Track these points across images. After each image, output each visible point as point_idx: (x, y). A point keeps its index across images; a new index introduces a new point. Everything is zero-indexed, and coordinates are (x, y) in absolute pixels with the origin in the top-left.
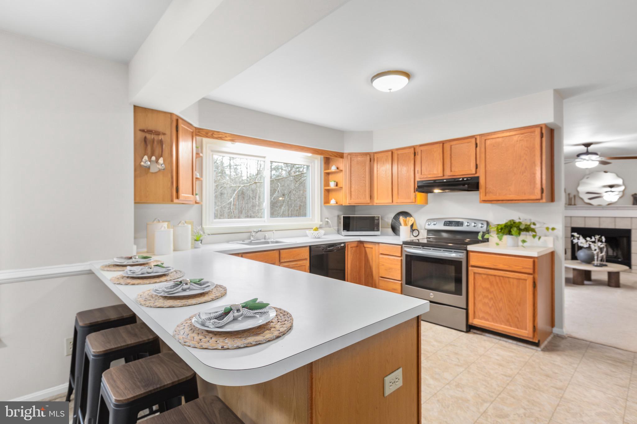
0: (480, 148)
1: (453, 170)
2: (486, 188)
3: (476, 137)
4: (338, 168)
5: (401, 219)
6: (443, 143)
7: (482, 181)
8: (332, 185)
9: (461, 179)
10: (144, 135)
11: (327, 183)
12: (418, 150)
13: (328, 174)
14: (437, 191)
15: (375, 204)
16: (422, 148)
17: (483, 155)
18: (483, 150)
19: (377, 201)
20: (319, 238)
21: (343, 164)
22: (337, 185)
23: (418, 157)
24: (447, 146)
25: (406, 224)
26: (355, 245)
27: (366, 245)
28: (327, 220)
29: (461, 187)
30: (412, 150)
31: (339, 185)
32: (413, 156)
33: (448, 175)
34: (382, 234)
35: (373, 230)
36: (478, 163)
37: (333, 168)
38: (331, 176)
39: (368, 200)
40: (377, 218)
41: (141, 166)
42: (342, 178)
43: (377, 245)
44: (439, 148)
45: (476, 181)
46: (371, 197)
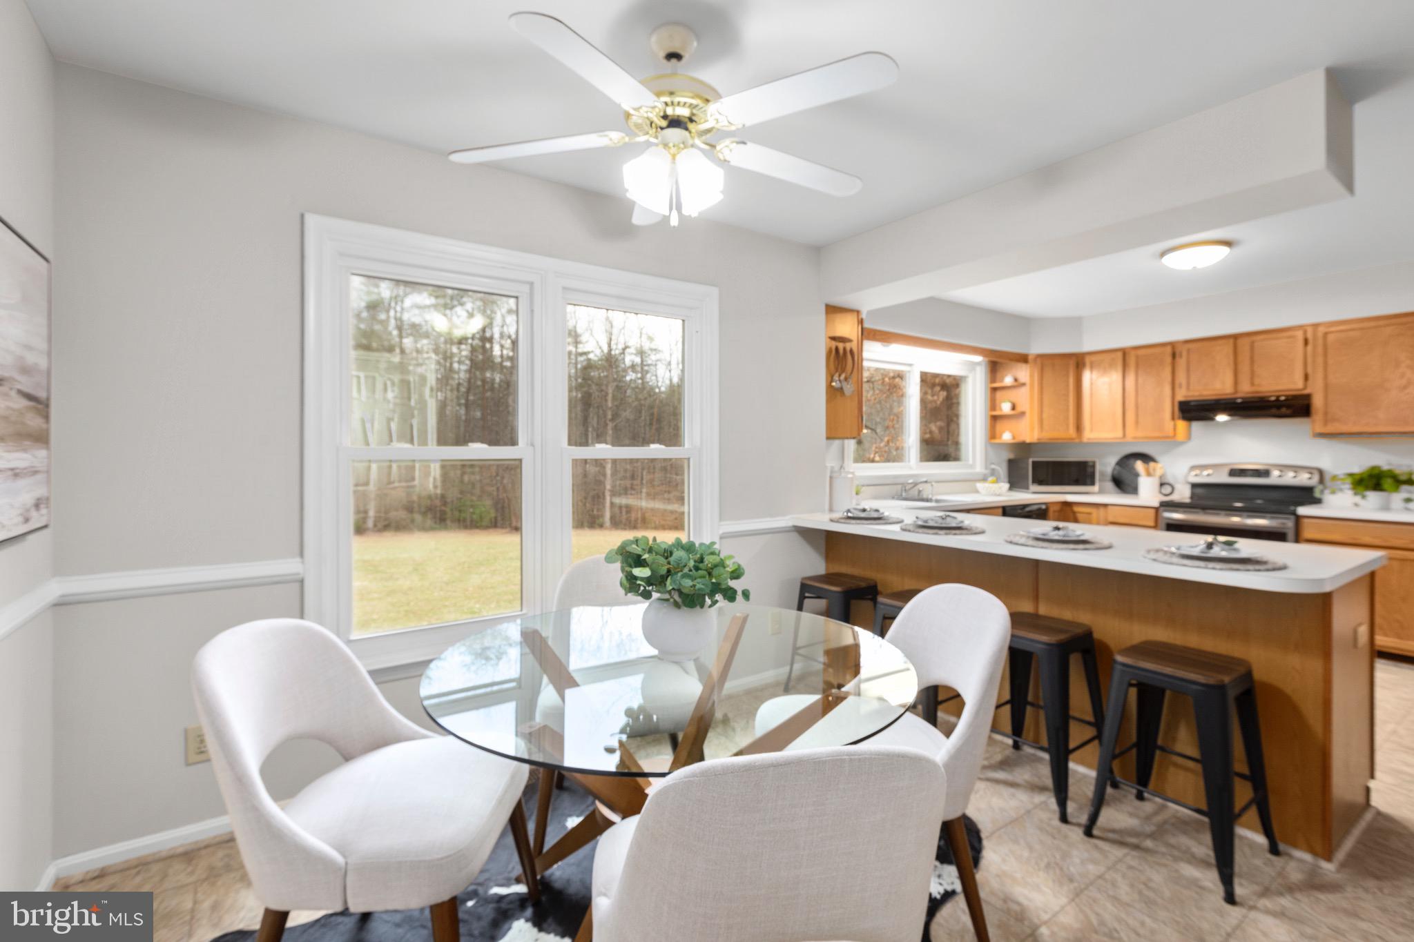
0: (1315, 347)
1: (1257, 381)
2: (1326, 413)
3: (1306, 328)
4: (1016, 380)
5: (1139, 466)
6: (1235, 337)
7: (1318, 402)
8: (1006, 408)
9: (1273, 399)
10: (834, 344)
11: (993, 405)
12: (1183, 350)
13: (994, 390)
14: (1222, 418)
15: (1085, 440)
16: (1191, 346)
17: (1320, 360)
18: (1320, 349)
19: (1089, 435)
20: (999, 495)
21: (1023, 373)
22: (1014, 408)
23: (1182, 362)
24: (1244, 344)
25: (1149, 474)
26: (1057, 508)
27: (1076, 509)
28: (993, 466)
29: (1274, 411)
30: (1169, 350)
31: (1019, 409)
32: (1169, 359)
33: (1246, 389)
34: (1101, 492)
35: (1084, 483)
36: (1310, 370)
37: (1008, 380)
38: (999, 394)
39: (1072, 432)
40: (1091, 464)
41: (832, 387)
42: (1025, 398)
43: (1102, 510)
44: (1228, 348)
45: (1306, 402)
46: (1079, 428)
